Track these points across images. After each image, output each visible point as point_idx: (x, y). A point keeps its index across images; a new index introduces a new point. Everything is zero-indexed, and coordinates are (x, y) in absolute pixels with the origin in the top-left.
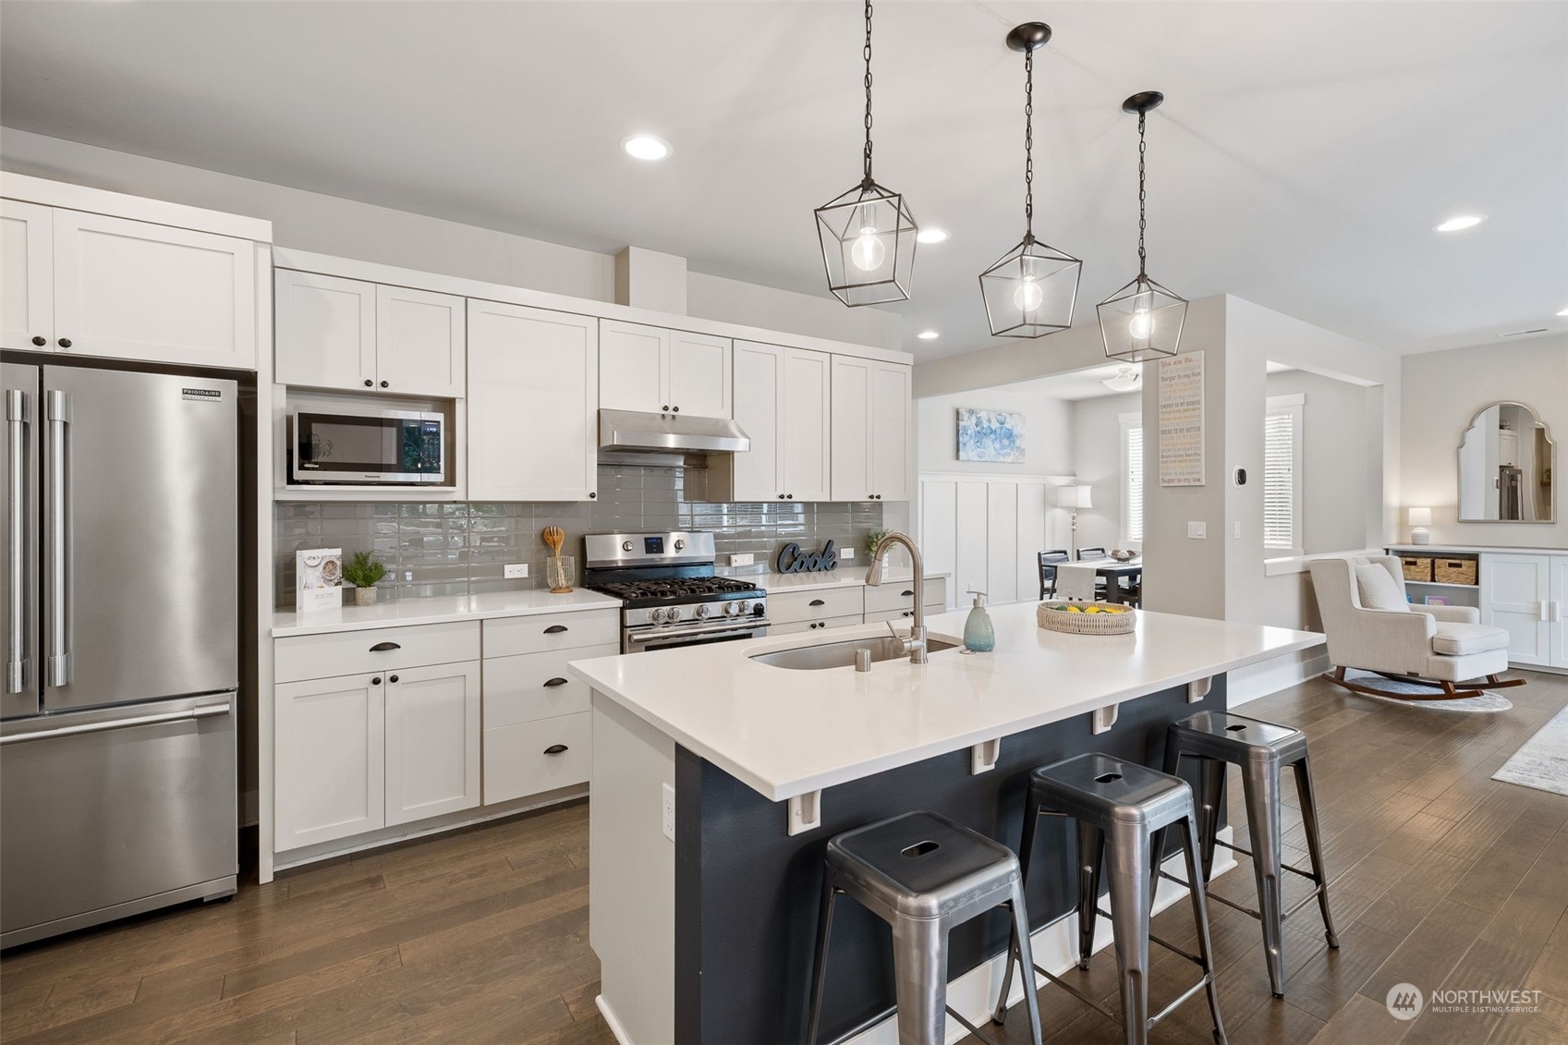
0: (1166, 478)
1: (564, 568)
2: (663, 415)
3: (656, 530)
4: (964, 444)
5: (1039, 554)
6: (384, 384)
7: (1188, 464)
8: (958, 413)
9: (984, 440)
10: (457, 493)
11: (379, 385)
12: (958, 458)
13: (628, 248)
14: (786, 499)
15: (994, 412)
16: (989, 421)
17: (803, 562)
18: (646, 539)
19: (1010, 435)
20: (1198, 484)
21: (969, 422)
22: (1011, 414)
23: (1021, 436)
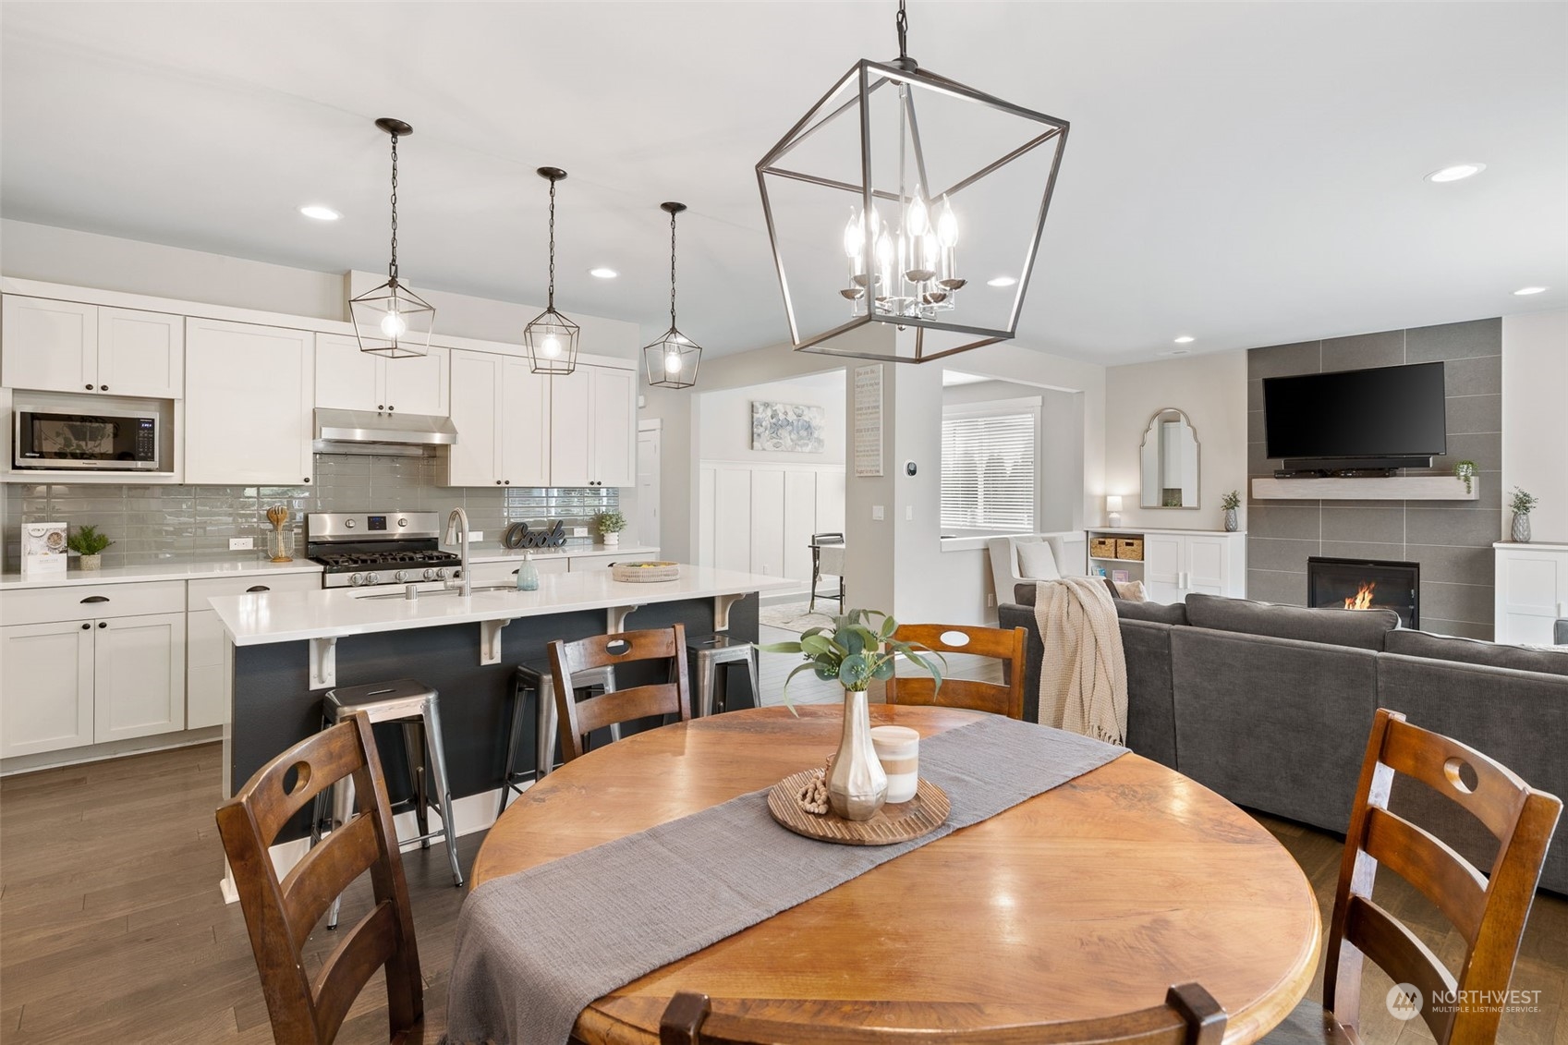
0: (859, 469)
1: (285, 542)
2: (380, 413)
3: (379, 510)
4: (759, 435)
5: (813, 536)
6: (104, 388)
7: (872, 458)
8: (753, 406)
9: (780, 431)
10: (174, 478)
11: (100, 388)
12: (752, 448)
13: (350, 271)
14: (503, 485)
15: (791, 405)
16: (786, 413)
17: (531, 539)
18: (369, 518)
19: (808, 427)
20: (878, 474)
21: (761, 414)
22: (809, 408)
23: (820, 427)
